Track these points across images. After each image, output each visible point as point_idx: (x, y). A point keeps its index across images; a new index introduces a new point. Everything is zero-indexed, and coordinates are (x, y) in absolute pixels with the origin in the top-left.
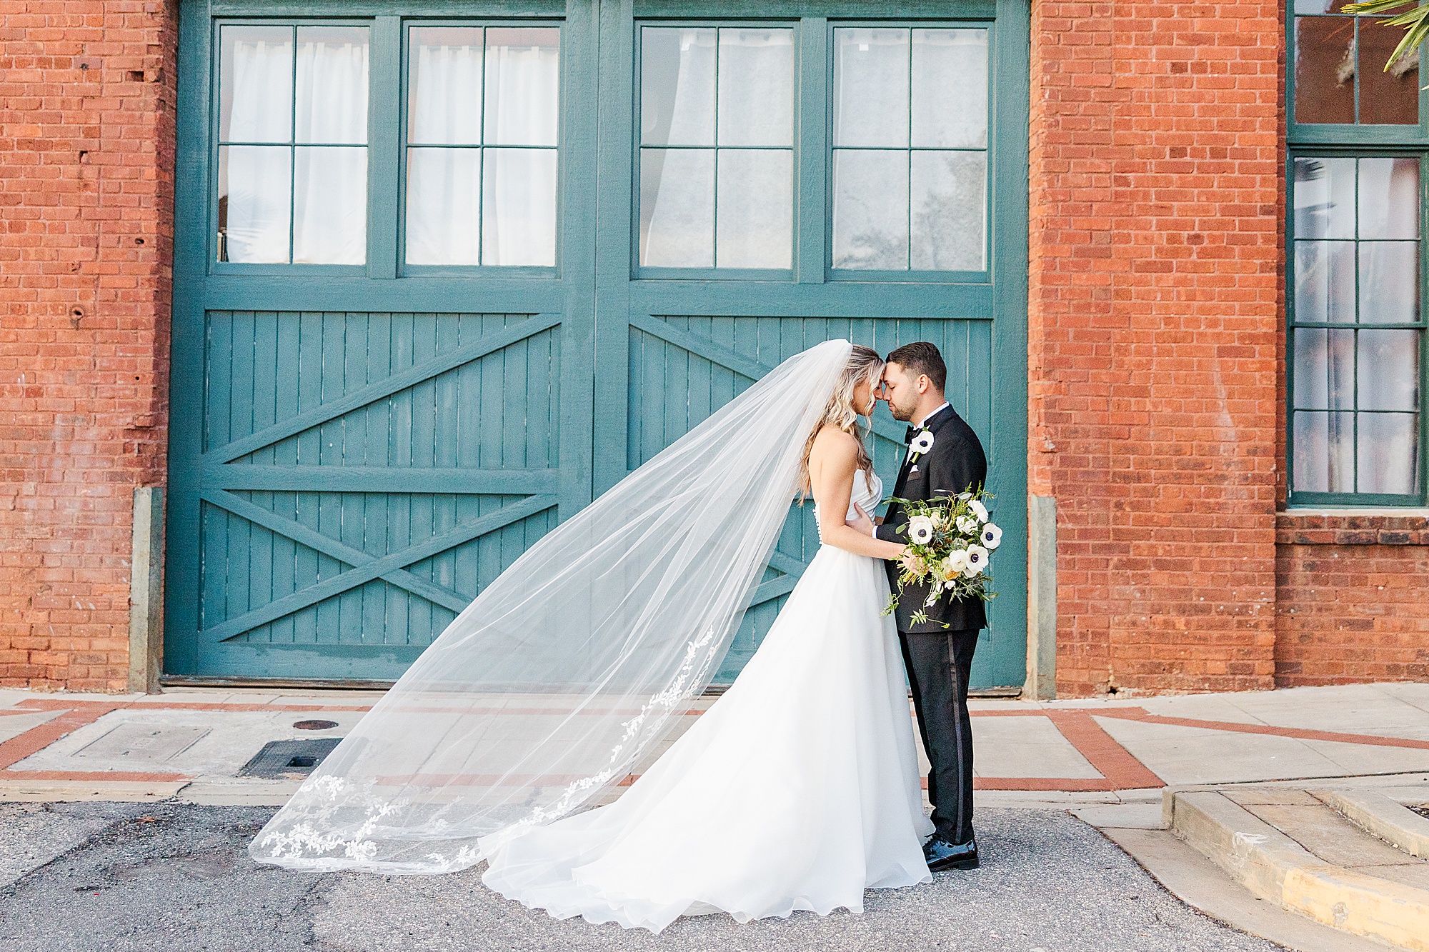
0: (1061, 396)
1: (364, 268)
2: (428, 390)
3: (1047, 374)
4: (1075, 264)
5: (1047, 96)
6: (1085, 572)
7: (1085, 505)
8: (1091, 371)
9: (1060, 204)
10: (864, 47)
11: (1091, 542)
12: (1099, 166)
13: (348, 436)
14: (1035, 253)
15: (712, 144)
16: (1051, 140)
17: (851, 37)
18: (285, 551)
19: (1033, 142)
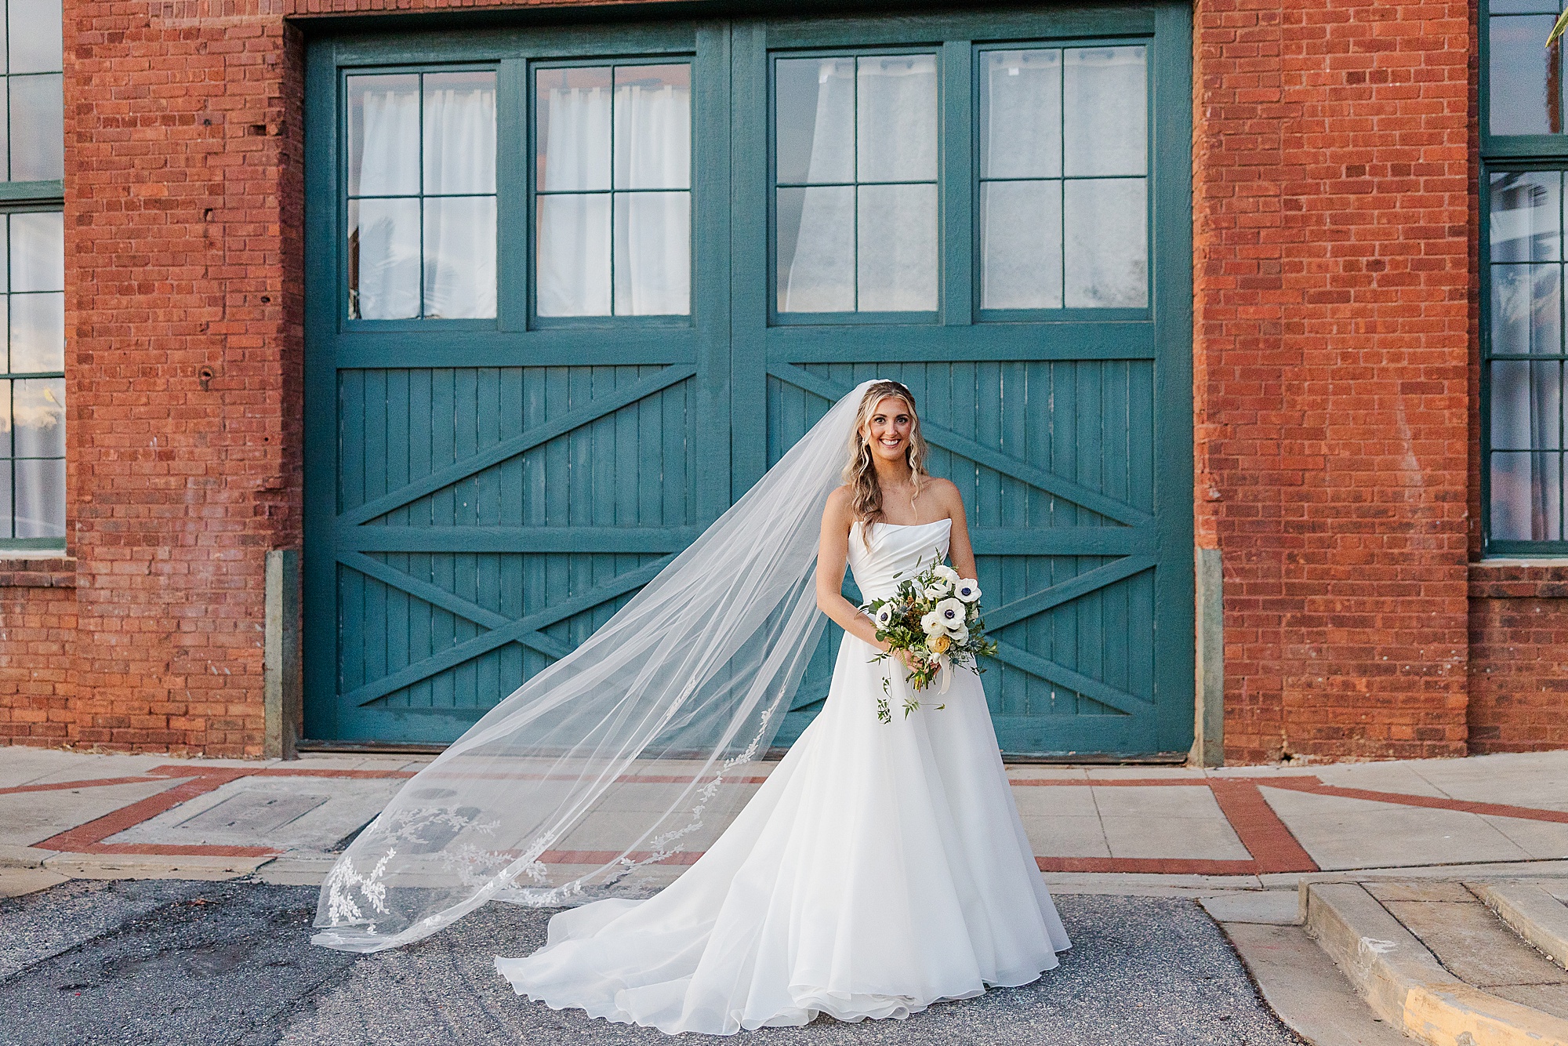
0: (1226, 441)
1: (495, 320)
2: (562, 446)
3: (1211, 417)
4: (1243, 297)
5: (1208, 115)
6: (1255, 629)
7: (1254, 558)
8: (1260, 413)
9: (1224, 232)
10: (1014, 72)
11: (1261, 598)
12: (1267, 189)
13: (482, 495)
14: (1198, 286)
15: (852, 180)
16: (1212, 163)
17: (1000, 61)
18: (421, 615)
19: (1195, 166)
